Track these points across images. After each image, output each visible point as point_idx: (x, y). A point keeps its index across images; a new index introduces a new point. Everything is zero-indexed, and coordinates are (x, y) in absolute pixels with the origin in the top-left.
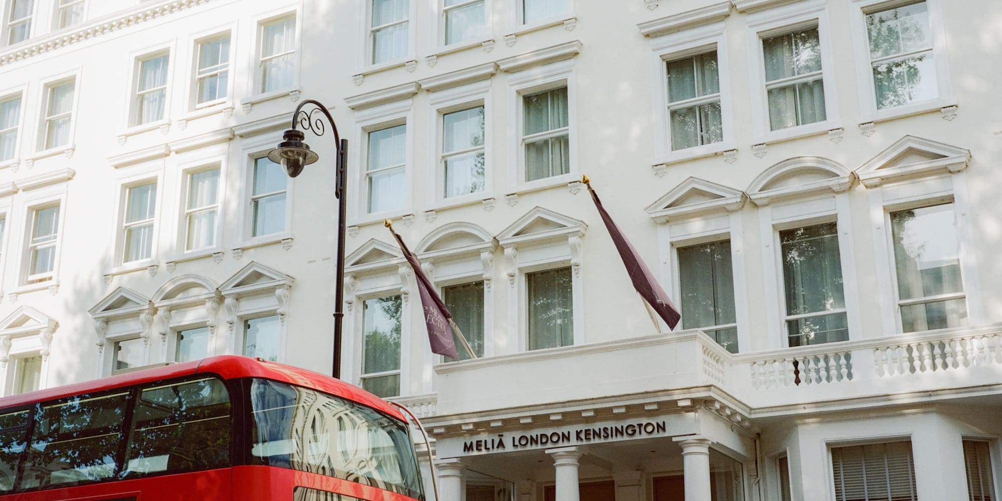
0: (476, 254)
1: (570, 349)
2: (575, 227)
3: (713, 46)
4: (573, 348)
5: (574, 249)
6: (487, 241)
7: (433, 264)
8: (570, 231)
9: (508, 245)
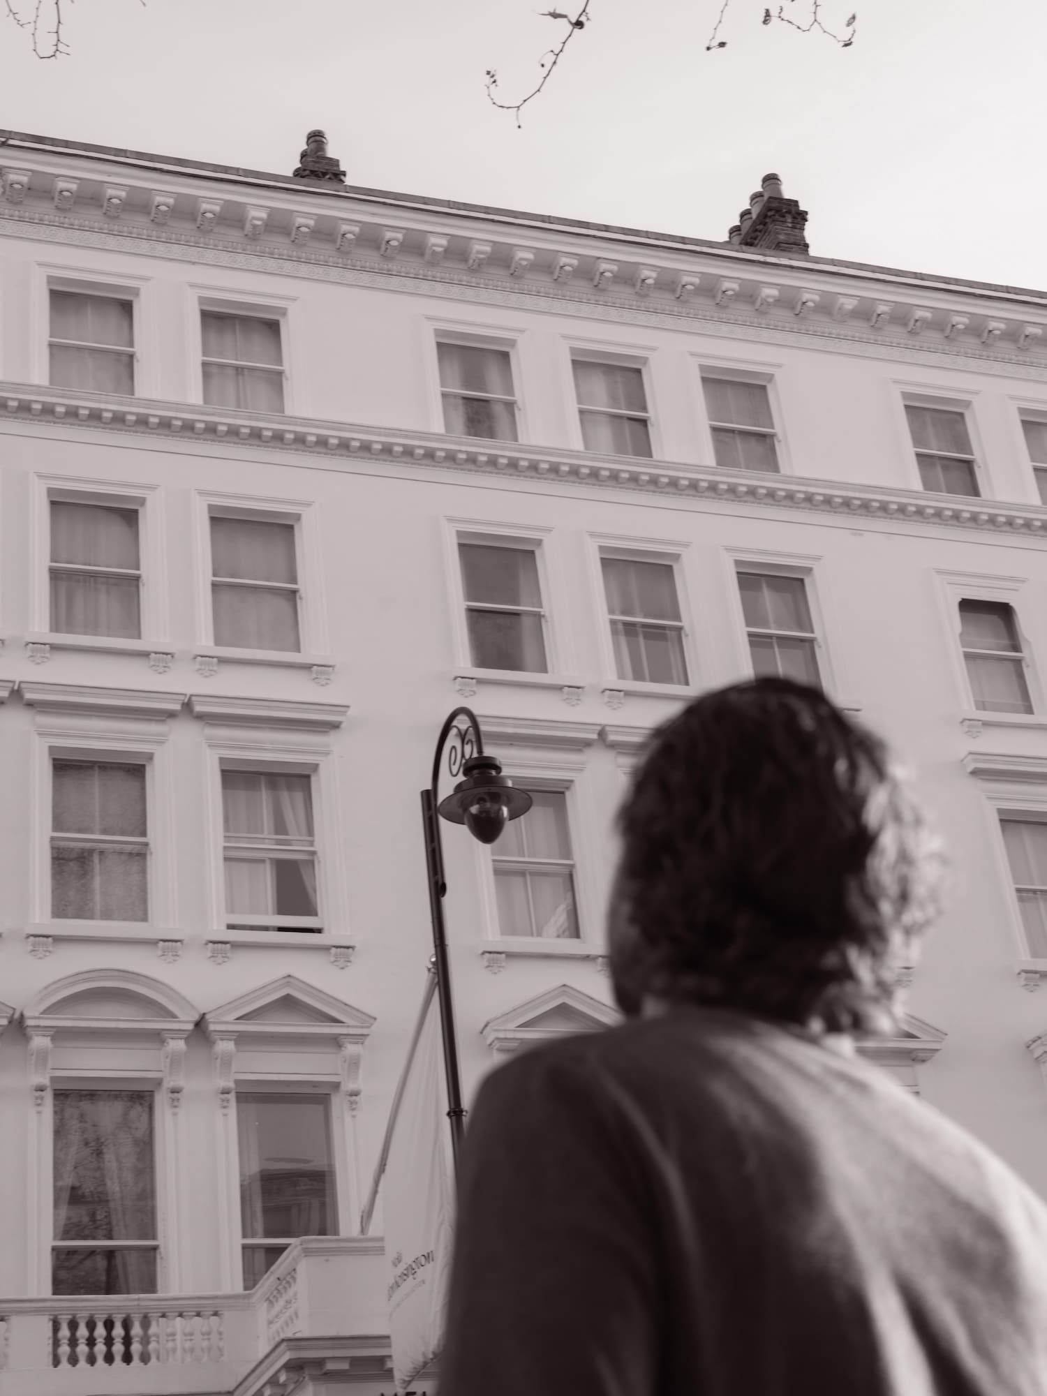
0: (157, 1037)
1: (330, 1241)
2: (362, 1027)
3: (567, 784)
4: (338, 1240)
5: (354, 1063)
6: (182, 1017)
7: (53, 1039)
8: (352, 1031)
9: (225, 1035)
